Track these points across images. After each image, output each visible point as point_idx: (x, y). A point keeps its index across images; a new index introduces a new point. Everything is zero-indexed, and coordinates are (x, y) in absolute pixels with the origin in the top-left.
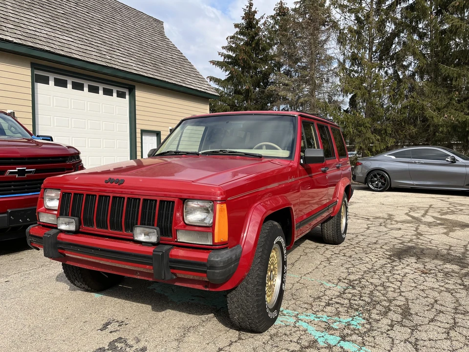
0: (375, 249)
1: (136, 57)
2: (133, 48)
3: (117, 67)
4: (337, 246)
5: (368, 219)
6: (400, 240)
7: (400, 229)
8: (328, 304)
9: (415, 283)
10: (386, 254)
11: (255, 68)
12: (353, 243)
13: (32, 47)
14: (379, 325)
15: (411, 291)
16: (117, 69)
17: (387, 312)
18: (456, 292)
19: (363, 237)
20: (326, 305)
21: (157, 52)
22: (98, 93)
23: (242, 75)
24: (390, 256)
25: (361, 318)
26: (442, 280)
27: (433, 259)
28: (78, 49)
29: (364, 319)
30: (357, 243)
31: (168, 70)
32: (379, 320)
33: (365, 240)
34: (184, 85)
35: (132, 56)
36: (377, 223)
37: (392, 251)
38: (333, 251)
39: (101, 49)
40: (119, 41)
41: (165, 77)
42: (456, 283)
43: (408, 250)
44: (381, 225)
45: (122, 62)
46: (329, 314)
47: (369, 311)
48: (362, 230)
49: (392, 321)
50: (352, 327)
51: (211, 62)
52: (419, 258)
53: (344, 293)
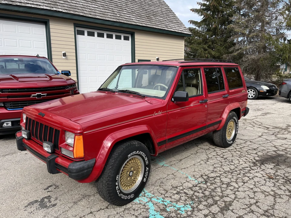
0: (250, 155)
1: (136, 13)
2: (135, 7)
3: (123, 21)
4: (224, 149)
5: (268, 128)
6: (277, 148)
7: (286, 139)
8: (178, 193)
9: (255, 185)
10: (255, 159)
11: (222, 12)
12: (237, 148)
13: (73, 14)
14: (199, 214)
15: (245, 191)
16: (123, 23)
17: (213, 205)
18: (280, 198)
19: (250, 143)
20: (176, 194)
21: (152, 8)
22: (112, 38)
23: (212, 18)
24: (257, 161)
25: (190, 207)
26: (279, 186)
27: (288, 167)
28: (100, 12)
29: (192, 207)
30: (241, 148)
31: (157, 20)
32: (201, 210)
33: (249, 146)
34: (166, 29)
35: (134, 13)
36: (271, 133)
37: (262, 157)
38: (217, 153)
39: (114, 10)
40: (127, 3)
41: (154, 25)
42: (288, 189)
43: (275, 157)
44: (273, 135)
45: (126, 17)
46: (173, 200)
47: (201, 202)
48: (254, 138)
49: (210, 212)
50: (179, 212)
51: (191, 10)
52: (278, 165)
53: (196, 186)
